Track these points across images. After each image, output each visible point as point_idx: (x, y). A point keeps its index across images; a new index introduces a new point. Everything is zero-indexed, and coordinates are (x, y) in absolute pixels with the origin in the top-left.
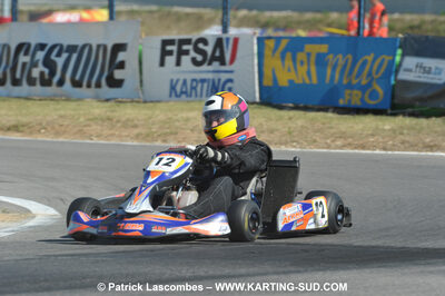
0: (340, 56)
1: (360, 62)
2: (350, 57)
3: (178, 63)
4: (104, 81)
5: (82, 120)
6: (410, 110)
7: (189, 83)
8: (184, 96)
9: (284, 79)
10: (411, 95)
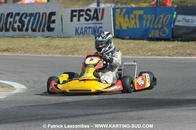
0: (149, 15)
1: (158, 18)
2: (153, 15)
3: (79, 20)
4: (45, 29)
5: (36, 46)
6: (180, 38)
7: (83, 29)
8: (81, 35)
9: (125, 26)
10: (181, 32)
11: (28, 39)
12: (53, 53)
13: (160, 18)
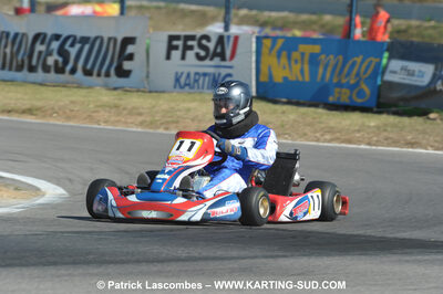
0: (332, 57)
1: (350, 62)
2: (341, 57)
3: (183, 57)
4: (112, 71)
5: (91, 106)
6: (394, 109)
7: (192, 76)
8: (187, 88)
9: (279, 75)
10: (395, 95)
11: (75, 90)
12: (126, 123)
13: (354, 64)
